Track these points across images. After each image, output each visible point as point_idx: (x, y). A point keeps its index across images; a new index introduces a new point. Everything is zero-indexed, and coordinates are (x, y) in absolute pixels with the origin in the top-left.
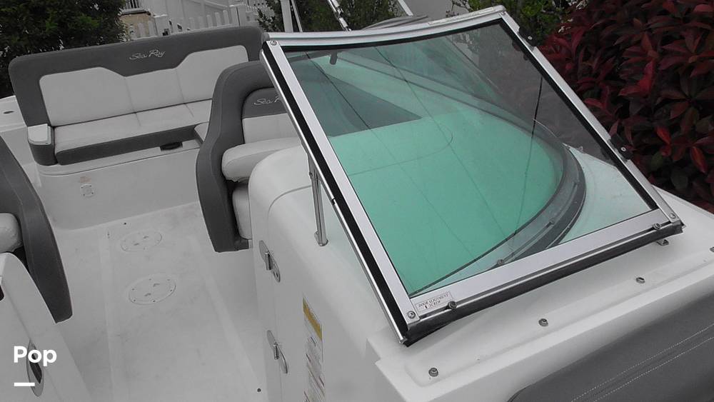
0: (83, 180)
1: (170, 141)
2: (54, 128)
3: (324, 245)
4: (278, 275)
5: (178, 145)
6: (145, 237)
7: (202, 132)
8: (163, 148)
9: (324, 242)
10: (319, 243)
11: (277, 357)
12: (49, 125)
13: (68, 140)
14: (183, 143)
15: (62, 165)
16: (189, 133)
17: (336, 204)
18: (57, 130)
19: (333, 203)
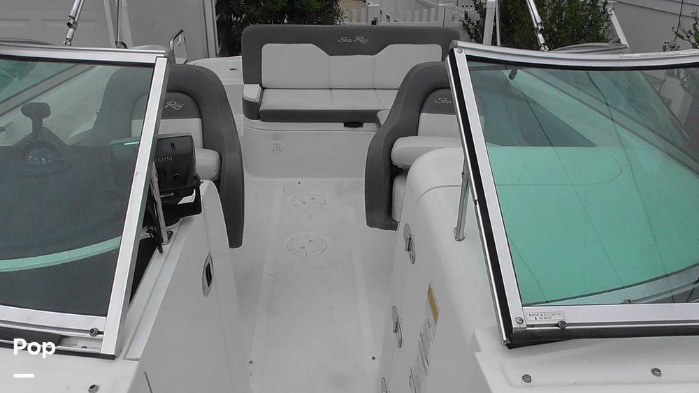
0: (276, 138)
1: (353, 120)
2: (263, 89)
3: (460, 240)
4: (413, 258)
5: (359, 125)
6: (313, 199)
7: (383, 118)
8: (346, 125)
9: (461, 237)
10: (456, 238)
11: (396, 331)
12: (261, 86)
13: (273, 101)
14: (364, 124)
15: (263, 121)
16: (371, 116)
17: (478, 205)
18: (265, 91)
19: (476, 204)
